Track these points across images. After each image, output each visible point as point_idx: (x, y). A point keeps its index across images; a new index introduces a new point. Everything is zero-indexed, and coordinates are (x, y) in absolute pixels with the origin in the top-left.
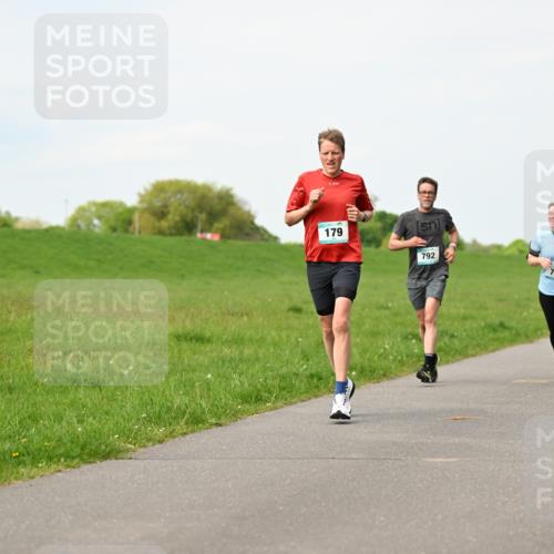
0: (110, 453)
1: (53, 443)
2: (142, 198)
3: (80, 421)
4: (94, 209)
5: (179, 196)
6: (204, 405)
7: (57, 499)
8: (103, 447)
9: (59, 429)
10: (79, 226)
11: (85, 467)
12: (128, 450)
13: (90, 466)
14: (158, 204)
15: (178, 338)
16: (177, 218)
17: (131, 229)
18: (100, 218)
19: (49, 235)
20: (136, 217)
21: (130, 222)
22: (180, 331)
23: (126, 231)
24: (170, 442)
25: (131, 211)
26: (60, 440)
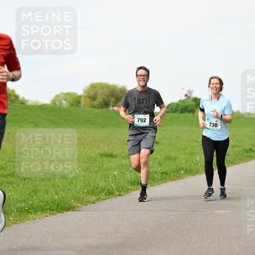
0: (70, 208)
1: (44, 204)
2: (85, 91)
3: (57, 193)
4: (63, 96)
5: (102, 90)
6: (113, 186)
7: (46, 229)
8: (67, 205)
9: (47, 197)
10: (56, 104)
11: (59, 215)
12: (78, 207)
13: (61, 214)
14: (92, 94)
15: (102, 155)
16: (101, 100)
17: (80, 105)
18: (65, 100)
19: (42, 108)
20: (82, 100)
21: (79, 102)
22: (102, 152)
23: (78, 106)
24: (97, 203)
25: (80, 97)
26: (47, 202)
